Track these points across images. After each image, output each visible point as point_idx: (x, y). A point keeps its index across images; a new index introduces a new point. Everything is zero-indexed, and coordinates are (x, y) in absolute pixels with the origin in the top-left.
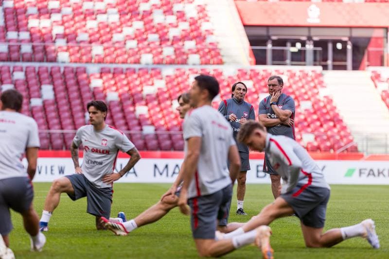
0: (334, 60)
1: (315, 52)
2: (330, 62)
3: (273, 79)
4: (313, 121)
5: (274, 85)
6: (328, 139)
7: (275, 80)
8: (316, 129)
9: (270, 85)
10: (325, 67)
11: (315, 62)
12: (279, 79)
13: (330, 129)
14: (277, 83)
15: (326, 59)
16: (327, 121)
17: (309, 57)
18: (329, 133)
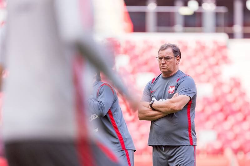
0: (245, 25)
1: (217, 14)
2: (238, 28)
3: (166, 49)
4: (214, 113)
5: (167, 58)
6: (236, 137)
7: (169, 50)
8: (219, 123)
9: (161, 58)
10: (231, 36)
11: (218, 28)
12: (175, 49)
13: (238, 123)
14: (172, 55)
15: (231, 24)
16: (233, 113)
17: (209, 21)
18: (237, 130)
